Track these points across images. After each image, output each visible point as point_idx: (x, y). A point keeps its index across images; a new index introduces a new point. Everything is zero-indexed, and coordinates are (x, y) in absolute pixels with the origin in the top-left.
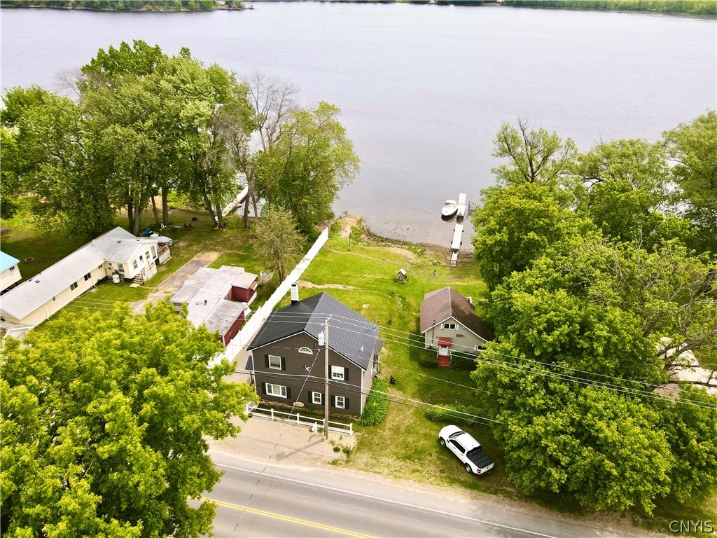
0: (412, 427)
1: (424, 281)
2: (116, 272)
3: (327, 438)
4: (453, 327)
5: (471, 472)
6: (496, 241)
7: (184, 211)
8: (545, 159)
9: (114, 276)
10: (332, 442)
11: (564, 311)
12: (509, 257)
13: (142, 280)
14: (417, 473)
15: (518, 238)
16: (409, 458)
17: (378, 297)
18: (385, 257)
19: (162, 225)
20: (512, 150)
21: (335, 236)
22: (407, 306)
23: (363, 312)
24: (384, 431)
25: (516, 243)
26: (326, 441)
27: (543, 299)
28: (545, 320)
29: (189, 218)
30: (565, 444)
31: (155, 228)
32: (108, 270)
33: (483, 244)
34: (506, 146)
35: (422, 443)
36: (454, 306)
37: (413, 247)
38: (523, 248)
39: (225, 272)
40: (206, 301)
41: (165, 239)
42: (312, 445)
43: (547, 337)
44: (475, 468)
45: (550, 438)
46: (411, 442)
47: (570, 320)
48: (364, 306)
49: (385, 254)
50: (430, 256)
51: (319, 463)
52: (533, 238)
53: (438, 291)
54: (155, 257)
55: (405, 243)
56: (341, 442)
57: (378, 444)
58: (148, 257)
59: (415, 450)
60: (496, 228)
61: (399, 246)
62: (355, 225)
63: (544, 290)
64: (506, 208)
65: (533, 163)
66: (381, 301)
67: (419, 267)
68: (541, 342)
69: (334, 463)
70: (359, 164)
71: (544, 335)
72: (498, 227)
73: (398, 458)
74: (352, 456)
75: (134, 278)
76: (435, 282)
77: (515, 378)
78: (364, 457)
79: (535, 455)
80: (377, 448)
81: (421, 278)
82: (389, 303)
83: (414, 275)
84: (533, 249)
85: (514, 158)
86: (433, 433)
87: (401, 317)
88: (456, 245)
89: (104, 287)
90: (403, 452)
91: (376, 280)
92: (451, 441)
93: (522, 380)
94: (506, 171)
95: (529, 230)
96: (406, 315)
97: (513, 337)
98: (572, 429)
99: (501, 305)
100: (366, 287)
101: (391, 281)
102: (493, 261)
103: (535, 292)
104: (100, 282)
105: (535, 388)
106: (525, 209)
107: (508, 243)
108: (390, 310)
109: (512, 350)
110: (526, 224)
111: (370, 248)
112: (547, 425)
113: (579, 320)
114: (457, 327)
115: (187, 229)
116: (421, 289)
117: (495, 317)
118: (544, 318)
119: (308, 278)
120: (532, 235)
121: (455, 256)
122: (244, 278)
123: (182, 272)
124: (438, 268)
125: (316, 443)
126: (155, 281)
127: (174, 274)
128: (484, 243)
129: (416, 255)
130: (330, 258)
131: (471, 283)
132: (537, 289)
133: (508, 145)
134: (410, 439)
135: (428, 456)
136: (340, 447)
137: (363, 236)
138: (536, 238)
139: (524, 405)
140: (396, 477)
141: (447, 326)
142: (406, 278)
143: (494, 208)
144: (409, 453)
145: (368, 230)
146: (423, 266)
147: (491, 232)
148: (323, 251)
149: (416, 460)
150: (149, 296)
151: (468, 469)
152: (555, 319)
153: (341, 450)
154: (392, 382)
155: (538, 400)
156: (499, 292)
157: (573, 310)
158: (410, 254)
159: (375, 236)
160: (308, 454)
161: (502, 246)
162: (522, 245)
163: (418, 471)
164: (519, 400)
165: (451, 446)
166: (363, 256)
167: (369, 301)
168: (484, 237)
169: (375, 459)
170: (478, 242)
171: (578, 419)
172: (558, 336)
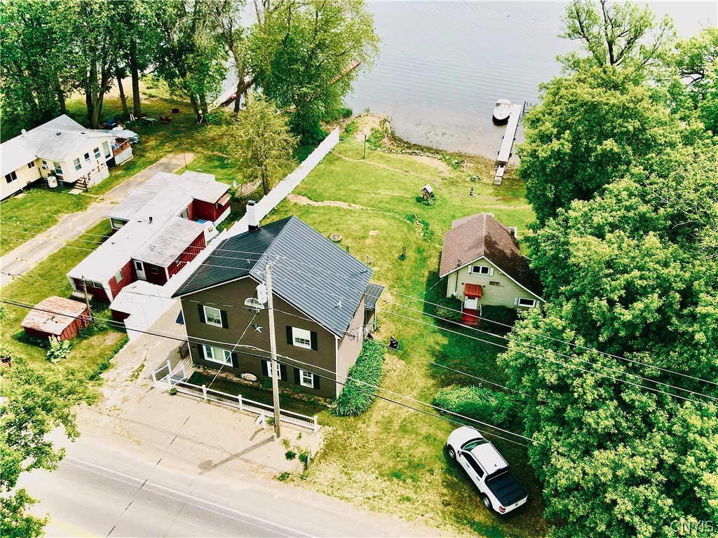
0: (411, 422)
1: (456, 201)
2: (53, 174)
3: (278, 435)
4: (485, 270)
5: (490, 507)
6: (552, 151)
7: (166, 100)
8: (630, 43)
9: (49, 179)
10: (286, 443)
11: (655, 269)
12: (570, 176)
13: (85, 185)
14: (407, 504)
15: (587, 147)
16: (398, 477)
17: (392, 222)
18: (410, 169)
19: (132, 116)
20: (585, 29)
21: (349, 139)
22: (429, 235)
23: (368, 241)
24: (368, 426)
25: (582, 156)
26: (277, 440)
27: (620, 248)
28: (623, 283)
29: (167, 109)
30: (647, 502)
31: (122, 119)
32: (42, 170)
33: (531, 155)
34: (578, 25)
35: (423, 451)
36: (489, 243)
37: (447, 157)
38: (592, 164)
39: (188, 179)
40: (151, 218)
41: (128, 134)
42: (255, 447)
43: (624, 311)
44: (497, 505)
45: (621, 488)
46: (405, 448)
47: (664, 287)
48: (372, 233)
49: (410, 164)
50: (468, 169)
51: (260, 477)
52: (611, 150)
53: (469, 218)
54: (109, 155)
55: (437, 152)
56: (299, 443)
57: (356, 449)
58: (98, 156)
59: (410, 463)
60: (552, 133)
61: (431, 155)
62: (377, 126)
63: (622, 233)
64: (571, 102)
65: (614, 48)
66: (395, 227)
67: (453, 183)
68: (614, 319)
69: (284, 477)
70: (379, 45)
71: (619, 309)
72: (555, 131)
73: (381, 475)
74: (312, 467)
75: (76, 182)
76: (471, 203)
77: (568, 376)
78: (329, 471)
79: (593, 509)
80: (352, 455)
81: (452, 197)
82: (405, 230)
83: (443, 193)
84: (609, 166)
85: (588, 40)
86: (440, 434)
87: (420, 251)
88: (503, 157)
89: (35, 192)
90: (391, 464)
91: (393, 198)
92: (463, 453)
93: (578, 381)
94: (576, 59)
95: (604, 136)
96: (426, 248)
97: (568, 307)
98: (660, 477)
99: (552, 253)
100: (379, 208)
101: (414, 201)
102: (546, 181)
103: (608, 236)
104: (30, 186)
105: (600, 396)
106: (599, 103)
107: (569, 155)
108: (406, 240)
109: (564, 328)
110: (601, 126)
111: (391, 155)
112: (616, 466)
113: (681, 286)
114: (491, 271)
115: (163, 121)
116: (452, 213)
117: (543, 269)
118: (622, 279)
119: (304, 192)
120: (609, 144)
121: (501, 171)
122: (212, 189)
123: (142, 176)
124: (476, 186)
125: (263, 443)
126: (104, 187)
127: (131, 179)
128: (534, 154)
129: (450, 168)
130: (337, 167)
131: (518, 208)
132: (611, 232)
133: (581, 23)
134: (405, 443)
135: (428, 474)
136: (295, 451)
137: (385, 140)
138: (616, 149)
139: (579, 422)
140: (373, 509)
141: (476, 269)
142: (433, 196)
143: (553, 102)
144: (400, 467)
145: (393, 133)
146: (457, 182)
147: (545, 138)
148: (330, 158)
149: (409, 481)
150: (89, 207)
151: (486, 503)
152: (640, 282)
153: (297, 456)
154: (393, 345)
155: (603, 419)
156: (550, 231)
157: (670, 269)
158: (442, 166)
159: (400, 140)
160: (246, 461)
161: (561, 159)
162: (593, 159)
163: (408, 499)
164: (570, 413)
165: (463, 461)
166: (381, 166)
167: (380, 225)
168: (534, 145)
169: (346, 474)
170: (525, 153)
171: (671, 461)
172: (642, 312)
